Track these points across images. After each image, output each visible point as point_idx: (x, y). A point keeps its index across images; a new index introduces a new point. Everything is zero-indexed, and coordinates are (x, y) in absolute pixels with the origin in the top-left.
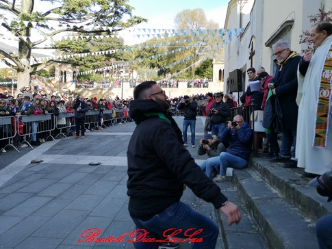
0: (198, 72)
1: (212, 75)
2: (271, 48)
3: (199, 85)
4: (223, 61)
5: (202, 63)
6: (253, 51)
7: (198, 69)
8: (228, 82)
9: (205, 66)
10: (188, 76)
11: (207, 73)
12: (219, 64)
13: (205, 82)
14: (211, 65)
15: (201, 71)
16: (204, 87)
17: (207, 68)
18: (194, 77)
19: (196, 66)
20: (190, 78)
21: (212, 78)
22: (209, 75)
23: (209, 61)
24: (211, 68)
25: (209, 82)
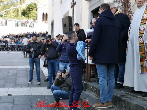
0: (24, 13)
1: (37, 17)
2: (89, 1)
3: (26, 25)
4: (44, 6)
5: (27, 5)
6: (74, 2)
7: (24, 10)
8: (52, 24)
9: (30, 8)
10: (16, 16)
11: (32, 15)
12: (42, 8)
13: (31, 22)
14: (36, 8)
15: (27, 13)
16: (30, 26)
17: (32, 10)
18: (21, 17)
19: (22, 8)
20: (17, 18)
21: (37, 19)
22: (34, 16)
23: (33, 5)
24: (35, 10)
25: (34, 23)
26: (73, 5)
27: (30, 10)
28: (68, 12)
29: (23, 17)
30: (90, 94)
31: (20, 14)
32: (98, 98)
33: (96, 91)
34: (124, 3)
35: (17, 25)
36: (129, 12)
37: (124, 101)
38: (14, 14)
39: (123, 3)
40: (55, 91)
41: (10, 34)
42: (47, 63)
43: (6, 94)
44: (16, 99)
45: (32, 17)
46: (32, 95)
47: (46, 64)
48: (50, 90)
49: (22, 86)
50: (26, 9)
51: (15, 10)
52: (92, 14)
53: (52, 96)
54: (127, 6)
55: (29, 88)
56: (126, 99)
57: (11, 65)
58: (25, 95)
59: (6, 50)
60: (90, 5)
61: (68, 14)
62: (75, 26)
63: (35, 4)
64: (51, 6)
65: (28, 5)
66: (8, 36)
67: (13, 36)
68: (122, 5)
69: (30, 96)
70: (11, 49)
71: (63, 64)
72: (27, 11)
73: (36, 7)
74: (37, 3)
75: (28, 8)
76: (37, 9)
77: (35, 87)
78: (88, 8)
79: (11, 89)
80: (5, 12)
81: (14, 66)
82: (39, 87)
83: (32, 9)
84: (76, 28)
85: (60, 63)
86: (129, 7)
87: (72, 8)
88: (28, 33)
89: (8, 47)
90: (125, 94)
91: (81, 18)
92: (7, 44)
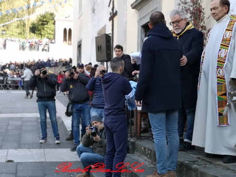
0: (34, 29)
1: (54, 35)
2: (138, 11)
3: (36, 48)
4: (66, 17)
5: (39, 17)
6: (114, 12)
7: (34, 24)
8: (79, 46)
9: (43, 21)
10: (20, 34)
11: (47, 31)
12: (63, 20)
13: (45, 44)
14: (53, 21)
15: (38, 28)
16: (43, 50)
17: (47, 24)
18: (28, 36)
19: (30, 21)
20: (23, 36)
21: (54, 38)
22: (50, 34)
23: (49, 15)
24: (52, 24)
25: (50, 44)
26: (113, 15)
27: (43, 24)
28: (104, 28)
29: (32, 34)
30: (141, 159)
31: (28, 29)
32: (153, 166)
33: (150, 154)
34: (194, 13)
35: (23, 48)
36: (202, 27)
37: (196, 170)
38: (18, 31)
39: (192, 13)
40: (84, 155)
41: (11, 62)
42: (72, 109)
43: (3, 160)
44: (20, 168)
45: (46, 35)
46: (47, 161)
47: (70, 110)
48: (76, 153)
49: (30, 146)
50: (36, 22)
51: (19, 23)
52: (143, 31)
53: (79, 162)
54: (199, 17)
55: (42, 150)
56: (198, 167)
57: (12, 113)
58: (35, 161)
59: (5, 89)
60: (139, 16)
61: (105, 30)
62: (117, 49)
63: (52, 14)
64: (78, 18)
65: (40, 15)
66: (7, 66)
67: (16, 65)
68: (191, 17)
69: (43, 162)
70: (13, 86)
71: (97, 111)
72: (39, 25)
73: (53, 19)
74: (55, 13)
75: (40, 20)
76: (55, 21)
77: (52, 148)
78: (136, 21)
79: (11, 151)
80: (3, 26)
81: (18, 114)
82: (57, 148)
83: (47, 22)
84: (117, 52)
85: (92, 108)
86: (202, 20)
87: (111, 21)
88: (39, 60)
89: (7, 83)
90: (197, 159)
91: (125, 37)
92: (5, 79)
